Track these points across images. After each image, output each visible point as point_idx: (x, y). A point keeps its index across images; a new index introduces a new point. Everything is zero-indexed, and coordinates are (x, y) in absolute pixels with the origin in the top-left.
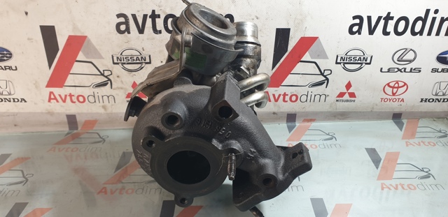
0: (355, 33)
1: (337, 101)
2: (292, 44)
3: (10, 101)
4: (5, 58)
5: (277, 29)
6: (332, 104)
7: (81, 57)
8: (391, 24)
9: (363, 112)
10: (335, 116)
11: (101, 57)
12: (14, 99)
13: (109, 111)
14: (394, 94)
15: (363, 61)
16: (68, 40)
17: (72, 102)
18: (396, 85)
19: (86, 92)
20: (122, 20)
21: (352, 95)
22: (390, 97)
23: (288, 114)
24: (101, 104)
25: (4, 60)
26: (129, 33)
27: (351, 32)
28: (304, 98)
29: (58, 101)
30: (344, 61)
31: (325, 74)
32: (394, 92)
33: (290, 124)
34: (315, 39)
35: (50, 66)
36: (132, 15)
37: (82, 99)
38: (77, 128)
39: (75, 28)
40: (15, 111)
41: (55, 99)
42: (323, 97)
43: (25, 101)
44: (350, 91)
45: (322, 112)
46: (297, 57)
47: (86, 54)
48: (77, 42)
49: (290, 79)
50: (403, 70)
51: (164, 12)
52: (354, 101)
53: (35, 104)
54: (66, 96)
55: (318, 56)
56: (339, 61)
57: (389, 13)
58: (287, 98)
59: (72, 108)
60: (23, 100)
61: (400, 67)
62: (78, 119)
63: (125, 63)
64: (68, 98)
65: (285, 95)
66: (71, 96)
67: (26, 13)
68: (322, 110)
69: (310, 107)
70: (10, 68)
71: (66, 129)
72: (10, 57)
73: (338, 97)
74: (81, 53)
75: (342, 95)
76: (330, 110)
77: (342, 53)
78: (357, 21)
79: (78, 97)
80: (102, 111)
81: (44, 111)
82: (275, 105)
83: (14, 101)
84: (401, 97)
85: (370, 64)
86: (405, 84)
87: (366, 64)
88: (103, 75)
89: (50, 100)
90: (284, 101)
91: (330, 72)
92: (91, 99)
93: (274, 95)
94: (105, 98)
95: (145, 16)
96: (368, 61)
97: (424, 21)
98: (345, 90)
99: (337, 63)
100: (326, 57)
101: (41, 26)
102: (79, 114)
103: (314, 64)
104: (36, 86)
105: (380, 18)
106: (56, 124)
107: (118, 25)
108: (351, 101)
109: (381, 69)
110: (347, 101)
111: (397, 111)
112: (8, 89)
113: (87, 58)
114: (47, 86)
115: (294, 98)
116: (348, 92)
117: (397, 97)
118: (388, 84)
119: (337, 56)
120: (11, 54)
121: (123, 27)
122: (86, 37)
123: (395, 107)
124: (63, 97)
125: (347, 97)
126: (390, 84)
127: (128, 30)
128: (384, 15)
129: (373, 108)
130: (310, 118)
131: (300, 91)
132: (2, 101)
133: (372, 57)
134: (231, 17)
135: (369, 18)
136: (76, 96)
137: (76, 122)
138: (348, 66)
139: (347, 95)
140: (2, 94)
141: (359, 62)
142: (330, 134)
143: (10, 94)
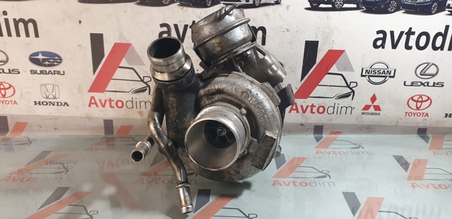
0: (379, 47)
1: (363, 113)
2: (320, 56)
3: (54, 105)
4: (56, 63)
5: (307, 42)
6: (357, 117)
7: (124, 63)
8: (413, 39)
9: (389, 126)
10: (361, 130)
11: (142, 63)
12: (58, 103)
13: (145, 117)
14: (418, 108)
15: (387, 74)
16: (114, 47)
17: (111, 107)
18: (420, 99)
19: (125, 97)
20: (165, 29)
21: (377, 108)
23: (315, 126)
25: (55, 65)
27: (375, 46)
28: (331, 110)
29: (97, 106)
30: (369, 74)
31: (351, 86)
32: (418, 106)
33: (317, 136)
34: (341, 52)
35: (94, 71)
36: (175, 25)
37: (120, 104)
38: (112, 133)
39: (121, 36)
40: (57, 114)
41: (96, 103)
42: (349, 110)
43: (68, 105)
44: (375, 104)
45: (348, 125)
46: (325, 69)
47: (129, 62)
48: (121, 50)
49: (318, 91)
50: (426, 84)
52: (379, 114)
53: (76, 108)
54: (106, 101)
55: (345, 69)
56: (364, 74)
57: (410, 29)
58: (315, 110)
59: (110, 113)
60: (66, 104)
61: (424, 81)
62: (115, 124)
64: (108, 103)
65: (313, 106)
66: (110, 101)
67: (80, 22)
68: (348, 123)
69: (337, 120)
70: (59, 73)
71: (102, 134)
72: (60, 62)
73: (364, 109)
74: (124, 60)
75: (367, 107)
76: (355, 123)
77: (367, 67)
78: (381, 36)
79: (117, 102)
80: (138, 116)
81: (83, 116)
82: (303, 117)
83: (58, 105)
84: (425, 111)
85: (393, 77)
86: (429, 98)
87: (390, 77)
88: (142, 81)
89: (90, 104)
90: (312, 112)
91: (355, 84)
92: (129, 104)
93: (302, 106)
94: (143, 104)
95: (186, 27)
96: (392, 75)
97: (444, 36)
98: (370, 103)
99: (362, 76)
100: (352, 70)
101: (91, 34)
102: (115, 119)
103: (341, 76)
104: (80, 90)
105: (402, 33)
106: (93, 129)
107: (161, 34)
108: (376, 114)
109: (405, 82)
110: (372, 114)
111: (422, 125)
112: (54, 94)
113: (129, 64)
114: (90, 91)
115: (321, 110)
116: (373, 105)
117: (421, 112)
118: (412, 98)
119: (363, 69)
120: (61, 60)
121: (165, 36)
122: (130, 44)
123: (420, 121)
124: (103, 102)
125: (372, 110)
126: (415, 98)
128: (406, 31)
129: (398, 122)
130: (337, 130)
131: (328, 103)
132: (47, 104)
133: (395, 71)
134: (263, 29)
135: (392, 33)
136: (115, 101)
137: (113, 127)
138: (373, 79)
139: (372, 108)
140: (47, 98)
141: (383, 75)
142: (358, 144)
143: (55, 98)
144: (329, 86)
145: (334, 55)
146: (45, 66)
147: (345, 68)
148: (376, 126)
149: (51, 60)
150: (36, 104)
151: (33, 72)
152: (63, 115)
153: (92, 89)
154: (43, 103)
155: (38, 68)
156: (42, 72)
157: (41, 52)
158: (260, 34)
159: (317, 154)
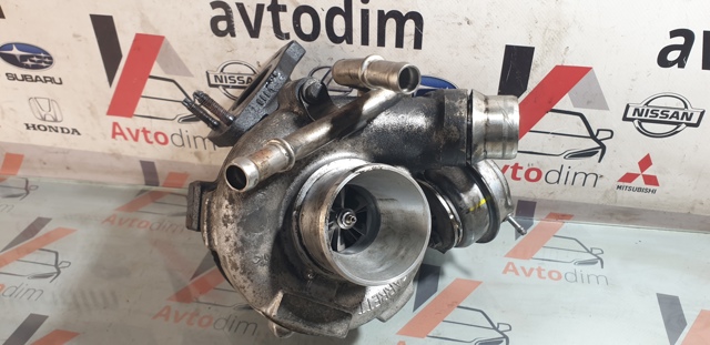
0: (672, 63)
1: (618, 187)
2: (536, 77)
3: (57, 131)
4: (43, 64)
5: (507, 47)
6: (607, 192)
7: (156, 70)
9: (671, 213)
10: (611, 215)
11: (187, 73)
12: (62, 128)
13: (206, 161)
16: (135, 41)
17: (149, 142)
19: (169, 128)
20: (220, 12)
21: (651, 180)
23: (519, 201)
24: (193, 149)
25: (42, 67)
26: (233, 35)
27: (663, 61)
28: (553, 177)
29: (126, 138)
30: (641, 117)
31: (599, 137)
34: (584, 71)
35: (110, 81)
36: (238, 4)
37: (161, 139)
38: (157, 184)
39: (144, 21)
40: (65, 146)
41: (122, 133)
42: (591, 179)
43: (79, 134)
44: (647, 172)
45: (586, 205)
47: (164, 67)
48: (149, 46)
49: (529, 141)
51: (293, 2)
52: (654, 191)
53: (93, 139)
54: (137, 131)
55: (589, 104)
56: (630, 115)
58: (520, 174)
59: (153, 153)
60: (75, 131)
62: (158, 167)
63: (228, 87)
64: (141, 135)
65: (516, 167)
66: (145, 132)
68: (585, 202)
69: (563, 193)
70: (52, 80)
71: (138, 182)
72: (51, 63)
73: (622, 180)
74: (156, 65)
75: (629, 177)
76: (602, 202)
77: (638, 101)
78: (680, 40)
79: (157, 134)
80: (194, 160)
81: (107, 151)
83: (63, 132)
85: (696, 125)
87: (688, 125)
89: (114, 134)
90: (515, 177)
91: (609, 134)
92: (177, 139)
94: (199, 140)
95: (260, 8)
96: (694, 120)
98: (637, 170)
99: (625, 119)
100: (603, 106)
101: (91, 16)
102: (158, 160)
103: (579, 118)
104: (92, 111)
106: (125, 173)
107: (215, 21)
108: (647, 191)
110: (639, 190)
112: (52, 113)
113: (167, 73)
114: (109, 113)
115: (533, 175)
116: (644, 174)
119: (628, 107)
120: (51, 58)
121: (222, 25)
122: (162, 38)
125: (639, 182)
127: (231, 30)
129: (693, 208)
130: (562, 213)
131: (546, 164)
132: (46, 130)
133: (702, 113)
134: (417, 18)
136: (153, 132)
137: (156, 172)
138: (648, 127)
139: (641, 179)
140: (44, 119)
141: (674, 120)
142: (594, 252)
143: (55, 120)
144: (555, 134)
145: (566, 77)
146: (27, 67)
147: (588, 102)
148: (644, 210)
149: (35, 59)
150: (28, 128)
151: (12, 77)
152: (73, 147)
153: (112, 111)
154: (39, 126)
155: (19, 72)
156: (25, 78)
157: (16, 44)
158: (410, 26)
159: (505, 272)
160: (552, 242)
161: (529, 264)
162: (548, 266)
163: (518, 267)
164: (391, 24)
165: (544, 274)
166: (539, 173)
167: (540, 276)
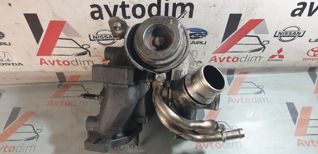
0: (297, 15)
1: (269, 60)
2: (241, 25)
3: (10, 65)
5: (231, 14)
6: (264, 62)
7: (62, 35)
9: (287, 67)
10: (264, 70)
11: (79, 36)
12: (13, 64)
13: (89, 69)
14: (315, 56)
15: (298, 34)
16: (50, 24)
17: (60, 65)
19: (70, 59)
20: (96, 9)
21: (282, 57)
22: (311, 58)
23: (229, 69)
24: (83, 66)
26: (102, 19)
27: (293, 14)
28: (243, 59)
29: (48, 64)
30: (281, 35)
31: (263, 44)
32: (316, 54)
34: (261, 21)
35: (38, 42)
36: (104, 6)
37: (67, 63)
38: (65, 81)
39: (55, 15)
40: (15, 70)
41: (46, 63)
42: (258, 59)
43: (22, 65)
44: (280, 54)
45: (255, 68)
46: (245, 32)
47: (66, 34)
48: (57, 26)
49: (235, 48)
51: (132, 3)
52: (282, 60)
53: (30, 66)
54: (54, 61)
55: (261, 33)
56: (277, 35)
58: (230, 60)
62: (65, 74)
63: (100, 40)
64: (56, 62)
65: (229, 58)
66: (58, 61)
67: (10, 5)
68: (255, 66)
69: (246, 65)
70: (5, 44)
72: (3, 37)
73: (270, 58)
75: (273, 56)
76: (261, 66)
77: (281, 29)
78: (301, 6)
79: (64, 62)
80: (84, 70)
81: (38, 70)
82: (220, 64)
83: (13, 65)
85: (302, 36)
87: (298, 36)
88: (82, 48)
89: (41, 63)
90: (228, 61)
91: (267, 42)
92: (74, 63)
93: (220, 58)
94: (86, 62)
95: (116, 7)
98: (277, 54)
99: (275, 36)
100: (267, 33)
101: (24, 14)
102: (65, 72)
103: (256, 38)
104: (29, 55)
106: (48, 78)
108: (279, 60)
109: (310, 40)
110: (276, 60)
111: (313, 66)
112: (6, 57)
113: (68, 36)
114: (38, 55)
115: (235, 60)
117: (316, 58)
118: (312, 50)
119: (276, 32)
120: (3, 34)
121: (97, 15)
122: (65, 22)
123: (313, 63)
124: (52, 62)
125: (277, 58)
126: (314, 49)
127: (101, 17)
129: (295, 64)
130: (245, 71)
131: (240, 55)
132: (3, 65)
133: (305, 32)
134: (191, 5)
135: (312, 4)
136: (62, 61)
137: (64, 77)
138: (283, 38)
139: (277, 57)
140: (2, 61)
141: (294, 35)
142: (260, 87)
143: (9, 60)
144: (246, 44)
145: (253, 23)
147: (261, 32)
148: (277, 67)
152: (20, 71)
158: (188, 9)
159: (229, 102)
160: (244, 85)
161: (238, 97)
162: (245, 97)
163: (233, 99)
164: (179, 9)
165: (244, 101)
166: (238, 58)
167: (242, 102)
